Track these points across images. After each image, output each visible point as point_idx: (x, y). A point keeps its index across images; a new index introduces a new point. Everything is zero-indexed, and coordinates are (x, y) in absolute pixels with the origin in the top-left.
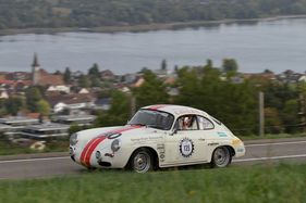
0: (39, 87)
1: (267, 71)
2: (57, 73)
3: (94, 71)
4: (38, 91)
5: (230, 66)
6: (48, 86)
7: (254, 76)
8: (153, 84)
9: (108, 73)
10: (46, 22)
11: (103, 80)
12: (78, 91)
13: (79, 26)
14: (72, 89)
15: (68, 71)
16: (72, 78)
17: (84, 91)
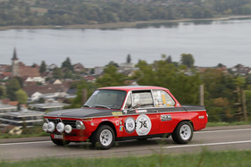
0: (18, 78)
1: (220, 65)
2: (34, 66)
3: (67, 64)
4: (17, 82)
5: (188, 60)
6: (27, 77)
7: (208, 70)
8: (113, 76)
9: (80, 66)
10: (25, 20)
11: (74, 72)
12: (52, 82)
13: (54, 24)
14: (47, 80)
15: (43, 64)
16: (47, 71)
17: (58, 82)
